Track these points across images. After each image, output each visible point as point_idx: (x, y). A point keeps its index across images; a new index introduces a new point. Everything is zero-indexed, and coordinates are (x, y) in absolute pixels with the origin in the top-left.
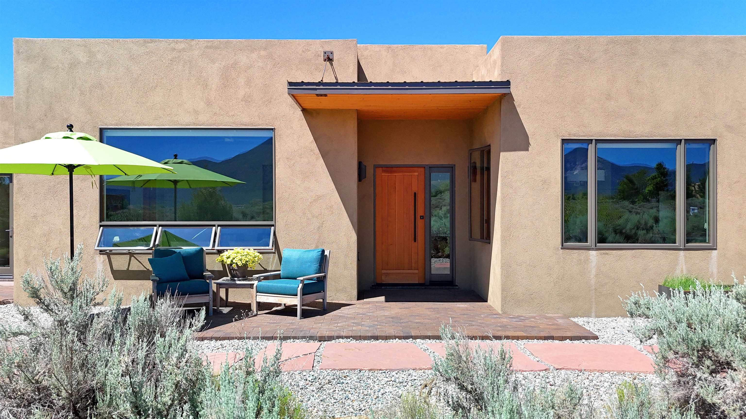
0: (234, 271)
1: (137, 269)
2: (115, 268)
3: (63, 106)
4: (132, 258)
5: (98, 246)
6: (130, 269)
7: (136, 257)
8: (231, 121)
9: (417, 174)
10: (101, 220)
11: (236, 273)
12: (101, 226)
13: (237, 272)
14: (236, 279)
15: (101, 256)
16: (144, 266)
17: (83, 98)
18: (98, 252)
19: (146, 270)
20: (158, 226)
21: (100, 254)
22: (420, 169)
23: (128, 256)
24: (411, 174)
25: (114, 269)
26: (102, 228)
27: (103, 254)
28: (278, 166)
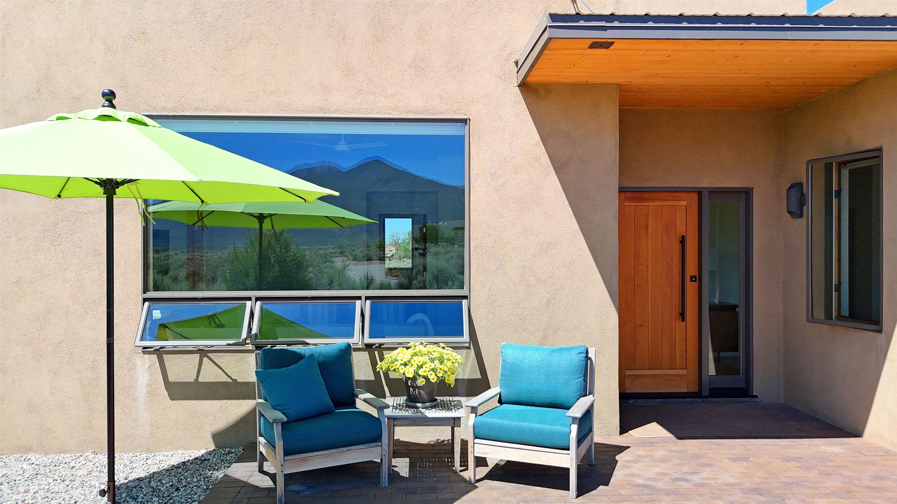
0: (414, 390)
1: (215, 381)
2: (172, 378)
3: (72, 73)
4: (205, 360)
5: (142, 339)
6: (200, 380)
7: (211, 357)
8: (390, 105)
9: (684, 203)
10: (145, 290)
11: (419, 393)
12: (145, 300)
13: (421, 391)
14: (419, 405)
15: (146, 356)
16: (227, 374)
17: (111, 58)
18: (140, 349)
19: (231, 381)
20: (253, 299)
21: (144, 353)
22: (689, 195)
23: (197, 357)
24: (675, 203)
25: (170, 381)
26: (147, 304)
27: (149, 353)
28: (475, 190)
